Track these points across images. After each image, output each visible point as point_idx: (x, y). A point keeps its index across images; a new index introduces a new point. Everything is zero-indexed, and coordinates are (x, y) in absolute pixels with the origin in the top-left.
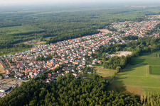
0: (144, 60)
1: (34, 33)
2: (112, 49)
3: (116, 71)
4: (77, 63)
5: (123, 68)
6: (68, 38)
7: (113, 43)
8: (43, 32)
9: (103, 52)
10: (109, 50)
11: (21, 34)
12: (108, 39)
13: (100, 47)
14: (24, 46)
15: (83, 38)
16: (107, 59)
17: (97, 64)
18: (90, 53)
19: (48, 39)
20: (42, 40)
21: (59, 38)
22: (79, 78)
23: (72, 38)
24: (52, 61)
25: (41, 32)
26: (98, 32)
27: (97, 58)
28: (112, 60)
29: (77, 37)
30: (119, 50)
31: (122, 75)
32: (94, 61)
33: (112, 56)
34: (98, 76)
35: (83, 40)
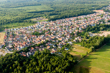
1: (44, 11)
6: (66, 17)
8: (51, 11)
9: (88, 31)
10: (94, 29)
13: (88, 26)
14: (31, 22)
15: (79, 17)
17: (78, 42)
18: (77, 31)
19: (52, 17)
20: (46, 18)
21: (59, 17)
23: (70, 17)
25: (48, 11)
26: (93, 13)
27: (80, 36)
28: (91, 40)
29: (74, 16)
30: (103, 30)
32: (76, 39)
33: (94, 35)
35: (77, 19)
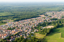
0: (59, 30)
1: (9, 16)
2: (44, 25)
3: (45, 35)
4: (27, 31)
5: (48, 34)
6: (24, 19)
7: (46, 22)
8: (13, 16)
9: (40, 26)
11: (2, 17)
12: (43, 19)
13: (39, 23)
14: (2, 22)
15: (32, 19)
16: (41, 29)
17: (36, 32)
18: (34, 26)
19: (15, 19)
20: (12, 20)
21: (20, 19)
22: (26, 39)
23: (26, 19)
24: (15, 30)
25: (12, 16)
26: (39, 16)
27: (37, 29)
28: (44, 30)
29: (29, 18)
30: (48, 25)
31: (48, 37)
32: (35, 30)
33: (44, 28)
34: (35, 38)
35: (31, 20)
